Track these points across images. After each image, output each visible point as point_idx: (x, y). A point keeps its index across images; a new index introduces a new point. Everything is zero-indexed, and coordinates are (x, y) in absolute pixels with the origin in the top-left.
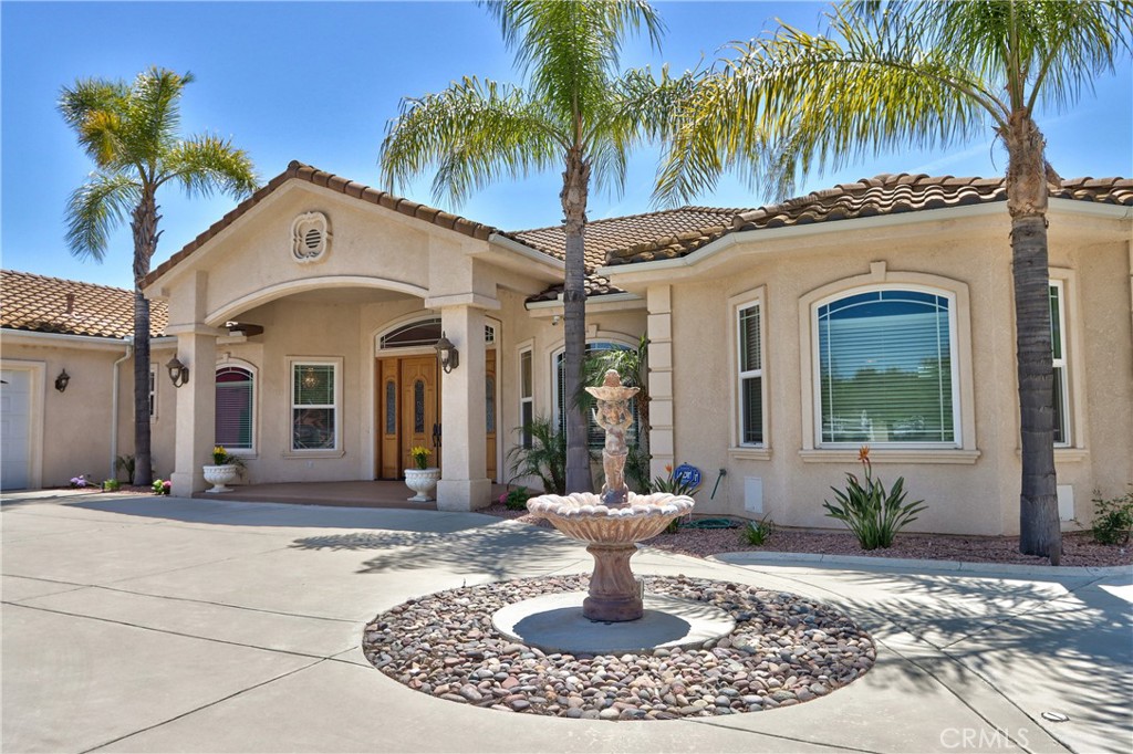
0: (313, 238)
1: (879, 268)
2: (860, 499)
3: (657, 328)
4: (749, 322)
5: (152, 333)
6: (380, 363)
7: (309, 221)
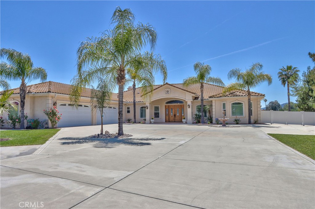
0: (168, 91)
1: (237, 100)
2: (236, 120)
3: (213, 104)
4: (224, 105)
5: (136, 101)
6: (165, 106)
7: (167, 89)
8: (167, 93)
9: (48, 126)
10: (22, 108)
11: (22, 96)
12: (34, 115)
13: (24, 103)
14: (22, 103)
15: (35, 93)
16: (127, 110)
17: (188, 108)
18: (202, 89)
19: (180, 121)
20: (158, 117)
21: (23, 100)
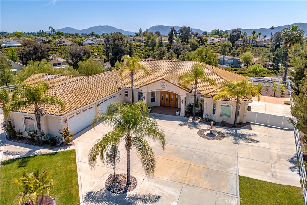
0: (164, 85)
1: (226, 103)
2: (223, 122)
3: (205, 102)
7: (164, 83)
8: (163, 86)
9: (63, 141)
10: (39, 129)
11: (38, 119)
12: (48, 130)
13: (40, 125)
14: (39, 125)
15: (48, 114)
16: (125, 93)
17: (181, 103)
18: (196, 85)
19: (174, 106)
20: (154, 101)
21: (39, 122)
